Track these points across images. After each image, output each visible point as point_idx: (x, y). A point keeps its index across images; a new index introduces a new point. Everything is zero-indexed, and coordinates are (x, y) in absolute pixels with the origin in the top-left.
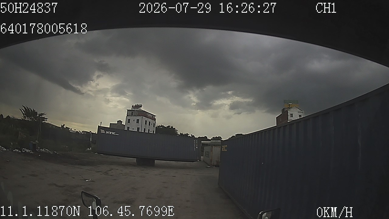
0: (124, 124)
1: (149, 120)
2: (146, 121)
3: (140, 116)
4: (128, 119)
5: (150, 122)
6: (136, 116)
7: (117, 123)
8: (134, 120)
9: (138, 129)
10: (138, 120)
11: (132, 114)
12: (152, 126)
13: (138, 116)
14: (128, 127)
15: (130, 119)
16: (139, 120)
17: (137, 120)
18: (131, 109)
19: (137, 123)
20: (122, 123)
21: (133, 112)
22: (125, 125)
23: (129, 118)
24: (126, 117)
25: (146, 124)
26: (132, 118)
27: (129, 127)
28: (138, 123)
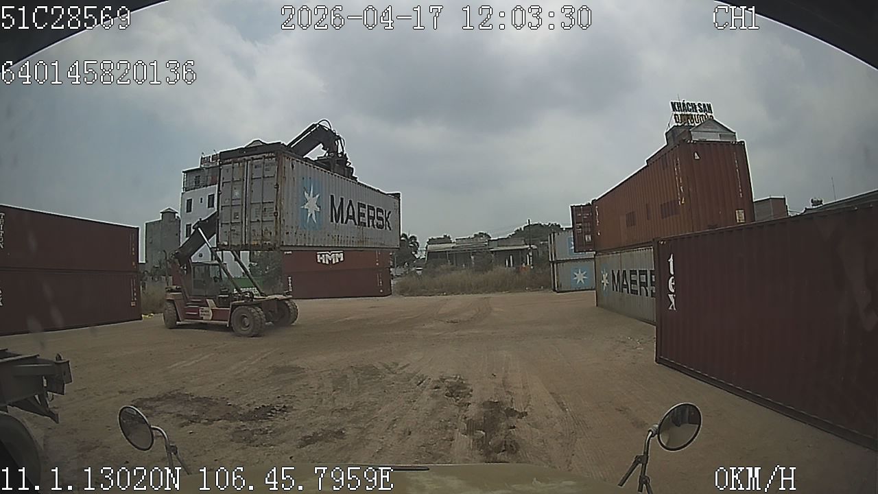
4: (188, 201)
6: (207, 186)
8: (201, 202)
10: (211, 199)
11: (197, 182)
13: (210, 185)
14: (187, 225)
15: (191, 200)
16: (214, 195)
17: (209, 196)
19: (209, 207)
21: (200, 177)
22: (180, 221)
23: (189, 195)
24: (183, 194)
26: (195, 195)
27: (191, 224)
28: (213, 206)
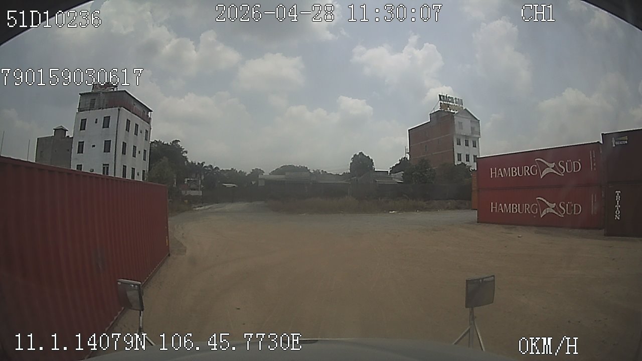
0: (70, 137)
1: (135, 120)
2: (128, 122)
3: (113, 107)
4: (82, 120)
5: (137, 125)
6: (103, 109)
7: (53, 135)
8: (97, 120)
9: (107, 144)
10: (107, 120)
11: (92, 104)
12: (141, 136)
13: (107, 108)
14: (79, 142)
15: (86, 119)
16: (109, 117)
17: (105, 117)
18: (91, 91)
19: (103, 127)
20: (67, 132)
21: (95, 99)
22: (72, 138)
23: (83, 115)
24: (77, 114)
25: (128, 129)
26: (90, 115)
27: (83, 142)
28: (108, 127)
